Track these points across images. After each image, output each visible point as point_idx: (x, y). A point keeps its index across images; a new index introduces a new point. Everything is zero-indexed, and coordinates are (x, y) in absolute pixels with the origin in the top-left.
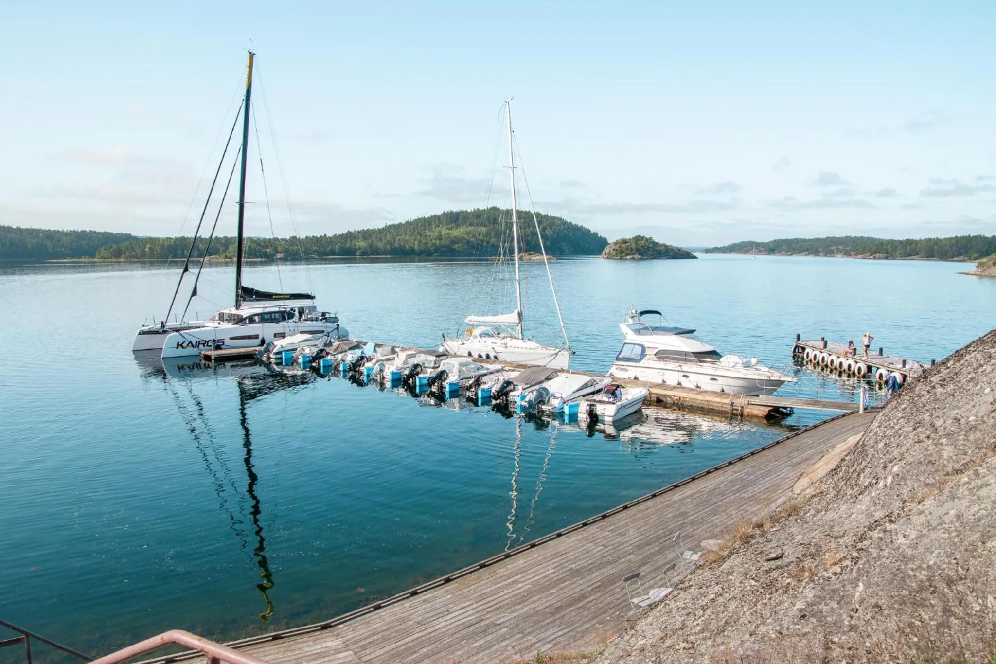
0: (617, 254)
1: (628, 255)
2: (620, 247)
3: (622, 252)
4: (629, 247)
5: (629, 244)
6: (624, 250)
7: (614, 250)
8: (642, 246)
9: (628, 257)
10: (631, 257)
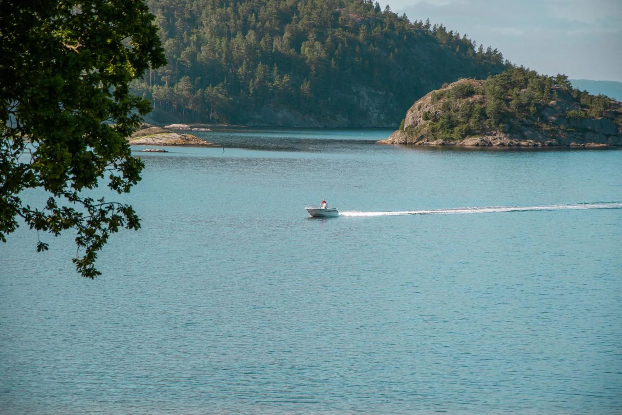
0: (433, 130)
1: (469, 133)
2: (447, 107)
3: (451, 125)
4: (478, 106)
5: (477, 97)
6: (459, 117)
7: (426, 118)
8: (521, 107)
9: (469, 142)
10: (477, 140)
